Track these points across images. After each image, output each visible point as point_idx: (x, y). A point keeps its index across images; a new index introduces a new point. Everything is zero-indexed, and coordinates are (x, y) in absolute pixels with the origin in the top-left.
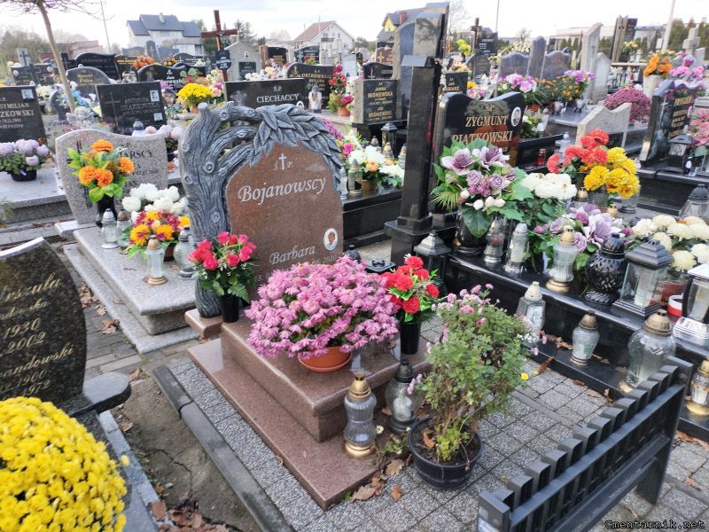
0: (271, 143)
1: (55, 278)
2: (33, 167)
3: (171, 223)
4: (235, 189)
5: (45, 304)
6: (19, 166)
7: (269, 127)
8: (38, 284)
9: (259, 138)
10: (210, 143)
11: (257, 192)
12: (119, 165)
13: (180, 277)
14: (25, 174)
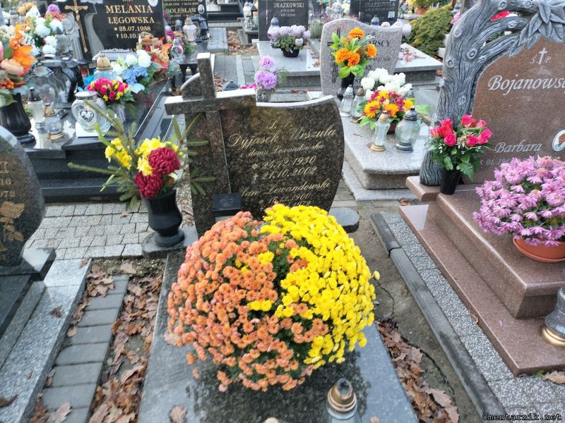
0: (537, 36)
1: (333, 129)
2: (299, 47)
3: (397, 103)
4: (487, 76)
5: (322, 147)
6: (290, 46)
7: (541, 19)
8: (322, 130)
9: (528, 29)
10: (481, 31)
11: (506, 82)
12: (367, 50)
13: (395, 149)
14: (292, 52)
